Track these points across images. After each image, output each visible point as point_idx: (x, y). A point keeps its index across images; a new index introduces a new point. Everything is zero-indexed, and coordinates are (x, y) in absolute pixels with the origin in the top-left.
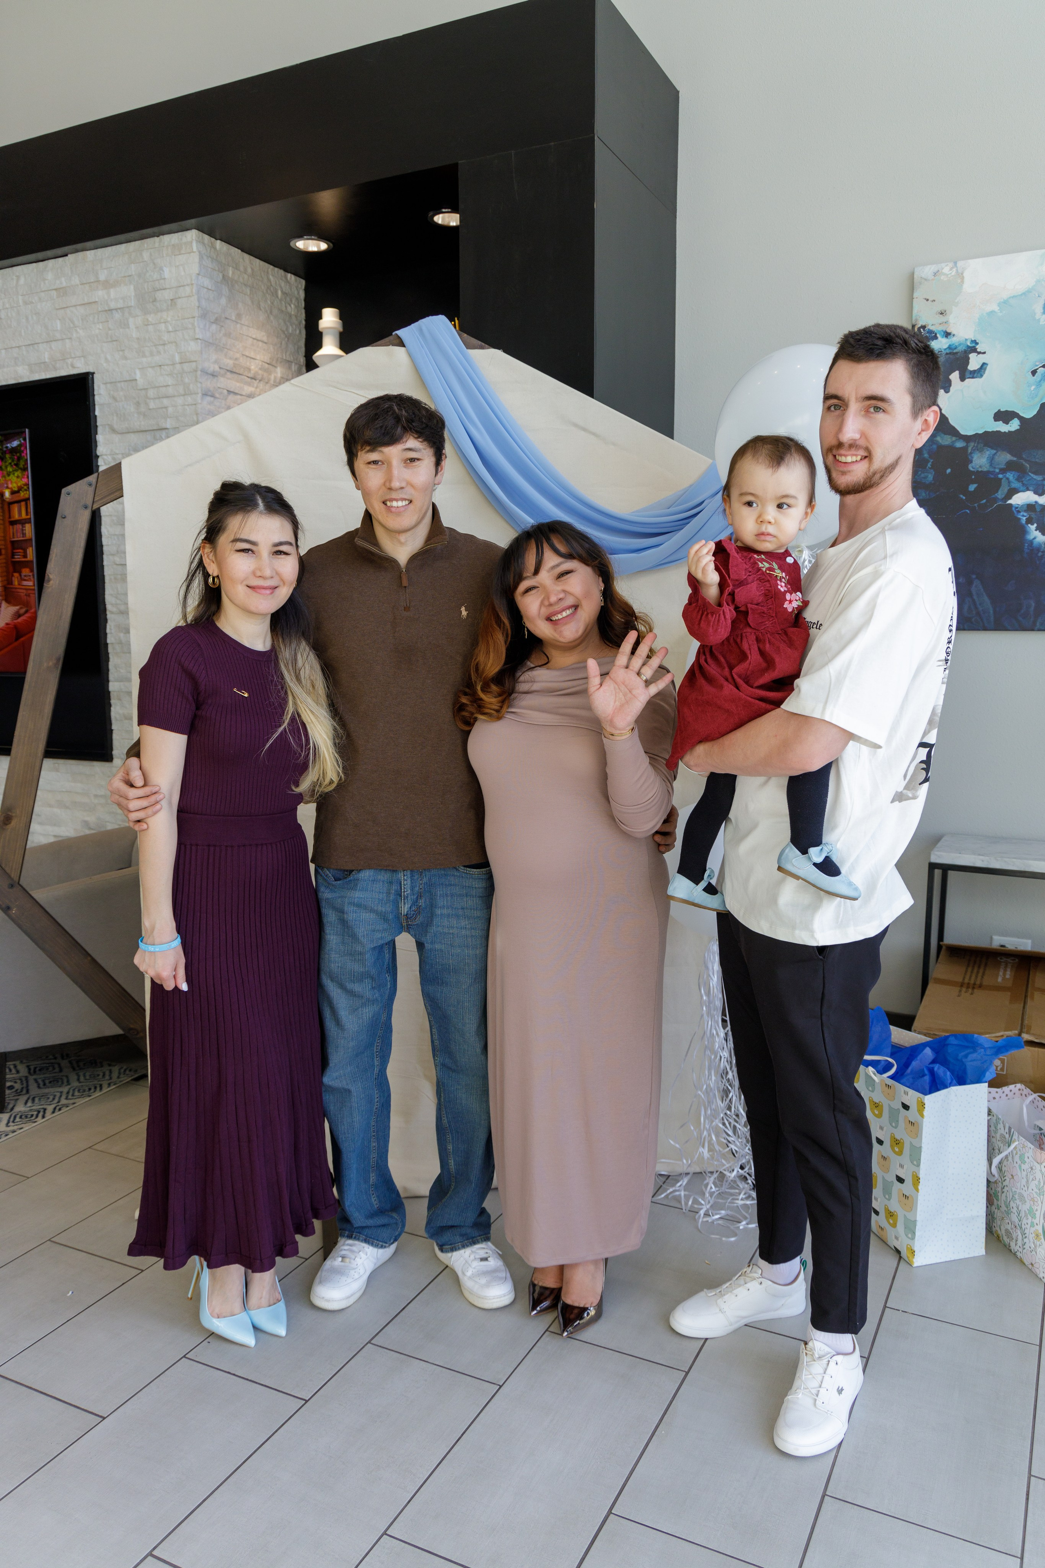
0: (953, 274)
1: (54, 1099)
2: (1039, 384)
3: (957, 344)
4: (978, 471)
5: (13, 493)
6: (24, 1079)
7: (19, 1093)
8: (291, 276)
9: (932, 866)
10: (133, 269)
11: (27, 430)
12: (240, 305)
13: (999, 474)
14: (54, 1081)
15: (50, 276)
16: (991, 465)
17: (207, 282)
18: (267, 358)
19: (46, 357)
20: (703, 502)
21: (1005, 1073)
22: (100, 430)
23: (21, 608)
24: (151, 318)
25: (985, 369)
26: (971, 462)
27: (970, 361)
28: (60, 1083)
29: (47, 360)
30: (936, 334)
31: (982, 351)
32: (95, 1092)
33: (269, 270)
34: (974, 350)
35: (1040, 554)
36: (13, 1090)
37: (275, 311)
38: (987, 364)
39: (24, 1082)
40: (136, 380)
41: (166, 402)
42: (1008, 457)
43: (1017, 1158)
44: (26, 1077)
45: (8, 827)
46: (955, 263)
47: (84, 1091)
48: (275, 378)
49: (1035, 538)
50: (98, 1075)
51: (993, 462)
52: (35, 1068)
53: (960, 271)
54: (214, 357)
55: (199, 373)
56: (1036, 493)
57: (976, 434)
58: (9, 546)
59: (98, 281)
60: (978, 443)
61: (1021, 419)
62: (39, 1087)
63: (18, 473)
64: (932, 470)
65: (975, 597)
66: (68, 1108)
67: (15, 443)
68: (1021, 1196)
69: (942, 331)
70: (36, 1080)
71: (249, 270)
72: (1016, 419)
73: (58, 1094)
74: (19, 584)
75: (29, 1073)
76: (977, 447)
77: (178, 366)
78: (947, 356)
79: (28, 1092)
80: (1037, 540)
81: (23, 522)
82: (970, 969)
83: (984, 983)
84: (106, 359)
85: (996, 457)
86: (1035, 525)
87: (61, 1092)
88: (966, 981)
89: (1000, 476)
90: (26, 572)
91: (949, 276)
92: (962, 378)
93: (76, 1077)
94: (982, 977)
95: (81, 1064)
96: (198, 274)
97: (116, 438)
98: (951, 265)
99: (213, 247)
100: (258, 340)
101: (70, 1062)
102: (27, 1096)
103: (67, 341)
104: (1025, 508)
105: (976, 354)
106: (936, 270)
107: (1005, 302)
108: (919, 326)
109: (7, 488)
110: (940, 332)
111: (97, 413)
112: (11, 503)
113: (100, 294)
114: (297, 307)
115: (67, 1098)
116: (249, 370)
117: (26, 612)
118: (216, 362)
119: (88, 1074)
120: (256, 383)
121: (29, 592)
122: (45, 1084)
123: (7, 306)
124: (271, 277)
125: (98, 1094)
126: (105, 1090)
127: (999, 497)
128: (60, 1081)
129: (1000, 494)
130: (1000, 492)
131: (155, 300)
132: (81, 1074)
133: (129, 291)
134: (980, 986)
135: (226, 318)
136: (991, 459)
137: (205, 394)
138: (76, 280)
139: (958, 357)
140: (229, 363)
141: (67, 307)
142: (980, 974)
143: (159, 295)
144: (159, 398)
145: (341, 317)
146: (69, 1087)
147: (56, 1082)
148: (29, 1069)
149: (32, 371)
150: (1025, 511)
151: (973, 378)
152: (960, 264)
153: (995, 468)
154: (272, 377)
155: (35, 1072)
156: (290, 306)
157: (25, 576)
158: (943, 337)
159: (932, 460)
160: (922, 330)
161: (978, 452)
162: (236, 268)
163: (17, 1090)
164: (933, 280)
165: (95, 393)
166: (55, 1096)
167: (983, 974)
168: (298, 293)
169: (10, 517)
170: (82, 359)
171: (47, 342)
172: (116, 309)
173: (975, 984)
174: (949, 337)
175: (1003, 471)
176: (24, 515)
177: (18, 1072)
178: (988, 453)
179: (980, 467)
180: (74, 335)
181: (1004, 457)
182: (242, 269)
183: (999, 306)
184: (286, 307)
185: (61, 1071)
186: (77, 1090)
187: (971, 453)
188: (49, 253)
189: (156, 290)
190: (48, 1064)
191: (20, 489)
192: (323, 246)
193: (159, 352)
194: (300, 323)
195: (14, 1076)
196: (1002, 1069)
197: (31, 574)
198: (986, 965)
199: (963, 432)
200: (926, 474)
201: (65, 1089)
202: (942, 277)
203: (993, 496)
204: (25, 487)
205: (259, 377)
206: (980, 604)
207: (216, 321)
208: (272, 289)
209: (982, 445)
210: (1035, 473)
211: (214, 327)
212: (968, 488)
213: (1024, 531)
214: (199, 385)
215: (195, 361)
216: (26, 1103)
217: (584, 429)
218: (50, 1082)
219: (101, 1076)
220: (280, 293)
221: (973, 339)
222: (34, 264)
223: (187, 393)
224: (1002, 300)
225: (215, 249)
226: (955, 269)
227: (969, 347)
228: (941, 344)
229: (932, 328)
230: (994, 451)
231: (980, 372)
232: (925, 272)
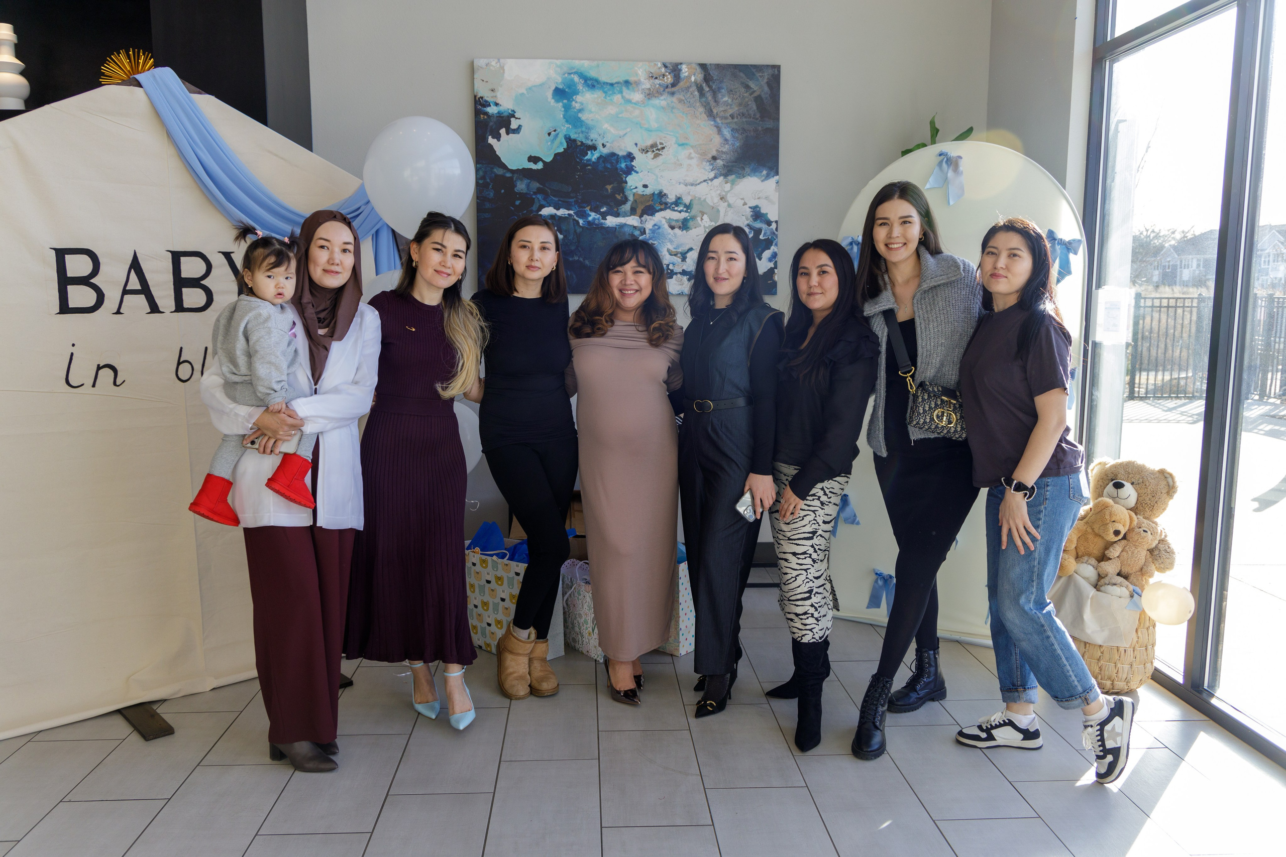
0: (497, 66)
2: (553, 141)
3: (503, 111)
4: (520, 193)
13: (533, 195)
16: (528, 189)
20: (359, 208)
25: (521, 129)
26: (516, 186)
27: (511, 123)
30: (490, 103)
31: (518, 117)
34: (513, 116)
38: (522, 126)
42: (538, 185)
43: (576, 594)
46: (499, 60)
53: (502, 65)
56: (555, 208)
57: (518, 169)
60: (519, 175)
61: (543, 161)
64: (493, 190)
68: (580, 614)
69: (494, 101)
72: (541, 162)
76: (519, 177)
78: (497, 118)
85: (531, 185)
89: (534, 197)
91: (495, 67)
92: (508, 133)
104: (549, 217)
105: (515, 119)
106: (487, 62)
107: (530, 88)
108: (479, 96)
110: (492, 102)
127: (534, 209)
129: (534, 208)
136: (528, 186)
139: (504, 119)
145: (17, 32)
151: (514, 133)
152: (502, 61)
153: (530, 191)
158: (494, 106)
159: (492, 184)
160: (481, 99)
161: (519, 181)
164: (485, 68)
174: (498, 106)
175: (535, 193)
178: (525, 181)
179: (522, 190)
181: (536, 185)
183: (526, 90)
187: (515, 181)
199: (510, 167)
200: (489, 192)
209: (522, 176)
210: (554, 196)
212: (515, 202)
217: (276, 155)
221: (512, 109)
224: (528, 87)
226: (498, 64)
227: (510, 114)
228: (492, 110)
229: (486, 98)
230: (529, 181)
231: (517, 131)
232: (480, 62)
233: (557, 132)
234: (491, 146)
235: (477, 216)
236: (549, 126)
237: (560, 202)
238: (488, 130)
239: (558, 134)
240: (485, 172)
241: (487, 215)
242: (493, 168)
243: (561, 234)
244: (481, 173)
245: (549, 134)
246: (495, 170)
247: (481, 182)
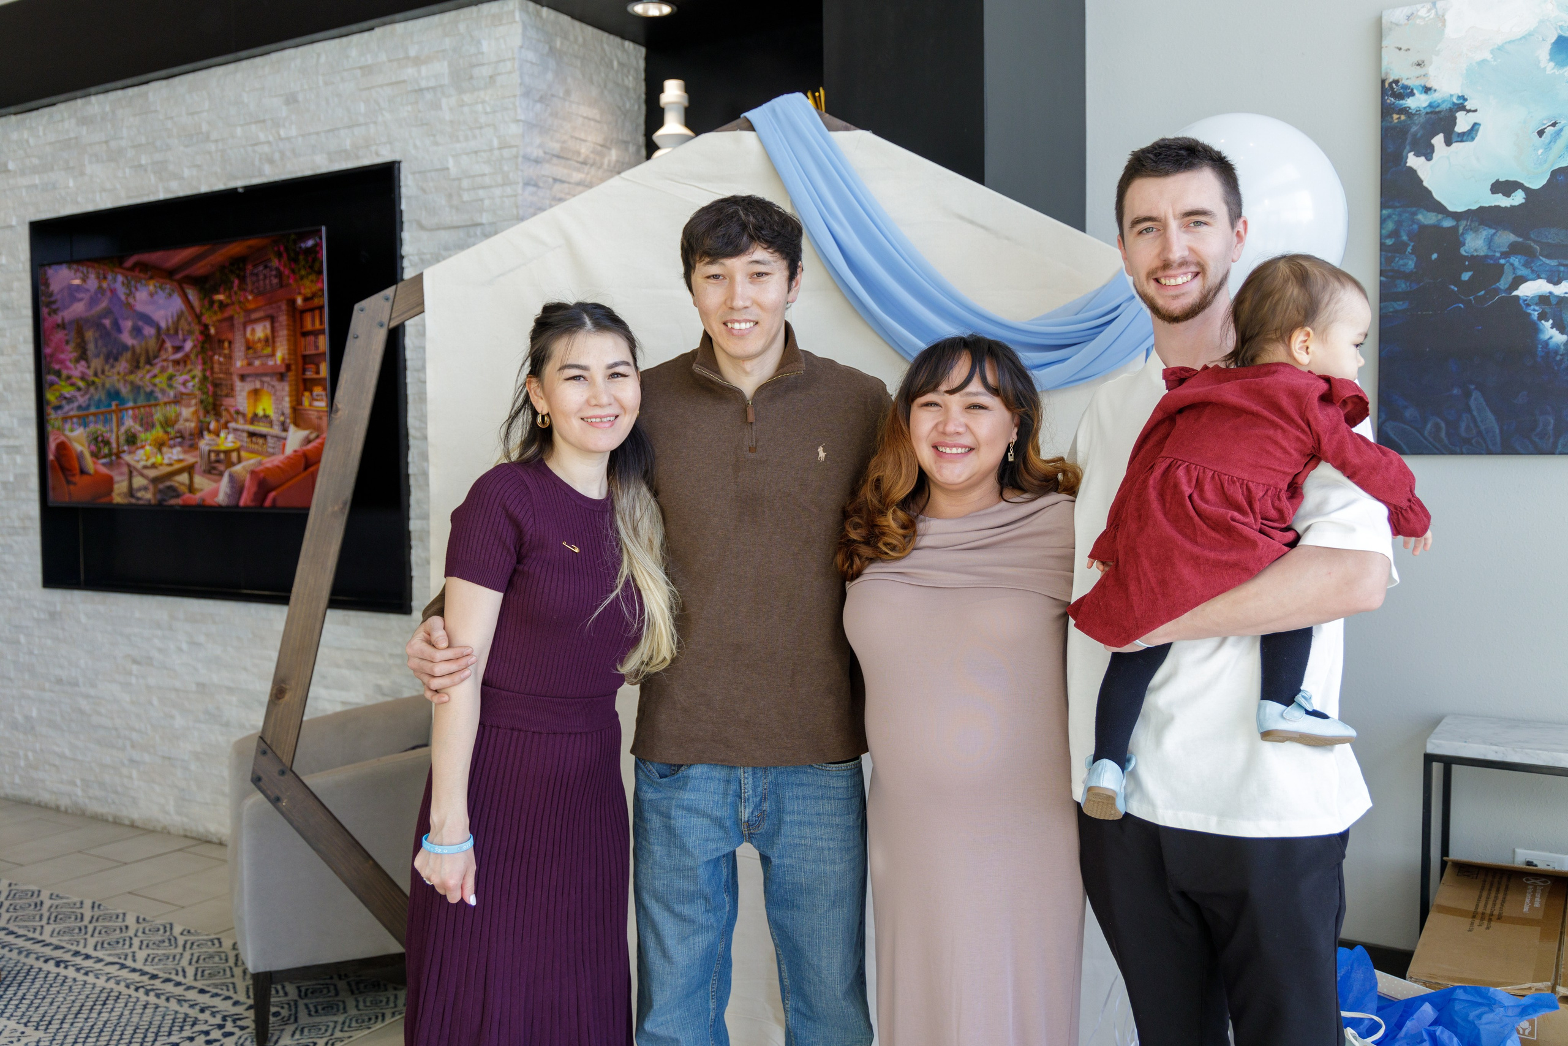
0: (1432, 16)
1: (326, 1031)
2: (1548, 147)
3: (1440, 101)
4: (1472, 256)
5: (306, 299)
6: (292, 1003)
7: (285, 1022)
8: (629, 46)
9: (1429, 759)
10: (448, 43)
11: (324, 229)
12: (569, 80)
13: (1500, 258)
14: (328, 1007)
15: (354, 53)
16: (1489, 248)
17: (531, 56)
18: (600, 139)
19: (348, 143)
20: (1119, 306)
21: (1535, 1039)
22: (406, 226)
23: (311, 433)
24: (467, 98)
25: (1477, 131)
26: (1464, 244)
27: (1457, 121)
28: (335, 1010)
29: (348, 147)
30: (1412, 90)
31: (1473, 109)
32: (375, 1022)
33: (604, 40)
34: (1462, 108)
35: (1558, 358)
36: (279, 1018)
37: (610, 85)
38: (1479, 125)
39: (293, 1008)
40: (448, 169)
41: (481, 193)
42: (1512, 238)
44: (296, 1002)
45: (280, 701)
46: (1434, 4)
47: (363, 1021)
48: (609, 162)
49: (1551, 338)
50: (381, 1001)
51: (1492, 244)
52: (307, 990)
53: (1440, 13)
54: (538, 141)
55: (520, 159)
56: (1550, 281)
57: (1469, 210)
58: (300, 360)
59: (407, 58)
60: (1472, 221)
61: (1526, 190)
62: (310, 1015)
63: (313, 277)
64: (1413, 256)
65: (1475, 413)
66: (343, 1043)
67: (310, 243)
69: (1421, 85)
70: (306, 1005)
71: (580, 40)
72: (1520, 191)
73: (332, 1025)
74: (310, 405)
75: (300, 996)
76: (1470, 225)
77: (496, 152)
78: (1428, 116)
79: (296, 1020)
80: (1554, 340)
81: (316, 333)
82: (1485, 894)
83: (1504, 914)
84: (415, 146)
85: (1496, 238)
86: (1551, 321)
87: (336, 1022)
88: (1480, 910)
89: (1502, 261)
90: (318, 390)
91: (1427, 19)
92: (1448, 142)
93: (354, 1003)
94: (1502, 905)
95: (362, 986)
96: (521, 47)
97: (424, 235)
98: (1429, 6)
99: (538, 15)
100: (589, 119)
101: (349, 984)
102: (295, 1026)
103: (372, 126)
104: (1536, 300)
105: (1465, 112)
106: (1409, 13)
107: (1500, 48)
108: (1391, 80)
109: (300, 293)
110: (1417, 87)
111: (403, 207)
112: (303, 312)
113: (410, 72)
114: (636, 79)
115: (341, 1031)
116: (579, 153)
117: (317, 437)
118: (540, 146)
119: (368, 1000)
120: (586, 168)
121: (321, 414)
122: (316, 1011)
123: (306, 87)
124: (606, 46)
125: (379, 1025)
126: (387, 1022)
127: (1502, 287)
128: (335, 1007)
129: (1503, 284)
130: (1502, 281)
131: (471, 78)
132: (361, 999)
133: (441, 67)
134: (1499, 918)
135: (553, 96)
136: (1490, 241)
137: (527, 184)
138: (383, 57)
139: (1441, 116)
140: (555, 146)
141: (373, 87)
142: (1499, 902)
143: (476, 72)
144: (474, 189)
145: (688, 89)
146: (345, 1015)
147: (330, 1008)
148: (300, 991)
149: (331, 161)
150: (1536, 304)
151: (1462, 141)
153: (1495, 251)
154: (606, 161)
155: (306, 995)
156: (627, 77)
157: (317, 395)
158: (1421, 93)
159: (1412, 244)
160: (1394, 85)
161: (1471, 232)
162: (565, 37)
163: (283, 1018)
164: (1406, 24)
165: (402, 183)
166: (328, 1026)
167: (1503, 902)
168: (638, 63)
169: (302, 327)
170: (388, 147)
171: (349, 127)
172: (428, 89)
173: (1491, 914)
174: (1429, 92)
175: (1505, 255)
176: (317, 326)
177: (286, 994)
178: (1485, 232)
179: (1476, 250)
180: (380, 119)
181: (1506, 238)
182: (572, 38)
183: (1492, 53)
184: (623, 80)
185: (337, 994)
186: (354, 1019)
187: (1463, 234)
188: (354, 27)
189: (473, 66)
190: (322, 985)
191: (314, 295)
192: (666, 10)
193: (475, 137)
194: (639, 97)
195: (282, 999)
196: (1531, 1033)
197: (323, 393)
198: (1507, 888)
199: (1451, 208)
200: (1405, 260)
201: (340, 1018)
202: (1418, 21)
203: (1493, 286)
204: (320, 293)
205: (591, 161)
206: (1482, 422)
207: (541, 99)
208: (606, 60)
209: (1477, 224)
210: (1547, 257)
211: (538, 106)
212: (1460, 275)
213: (1536, 330)
214: (520, 173)
215: (516, 146)
216: (293, 1035)
217: (972, 222)
218: (323, 1009)
219: (384, 1003)
220: (615, 64)
221: (1460, 95)
222: (337, 41)
223: (507, 182)
224: (1496, 46)
225: (541, 17)
226: (1433, 12)
227: (1454, 104)
228: (1417, 102)
229: (1406, 82)
230: (1492, 231)
231: (1470, 134)
232: (1395, 15)
233: (1558, 127)
234: (1412, 172)
235: (1381, 309)
236: (1540, 116)
237: (1562, 268)
238: (1408, 141)
239: (1561, 130)
240: (1399, 224)
241: (1399, 306)
242: (1415, 214)
243: (1562, 333)
244: (1390, 226)
245: (1541, 133)
246: (1420, 217)
247: (1389, 242)
